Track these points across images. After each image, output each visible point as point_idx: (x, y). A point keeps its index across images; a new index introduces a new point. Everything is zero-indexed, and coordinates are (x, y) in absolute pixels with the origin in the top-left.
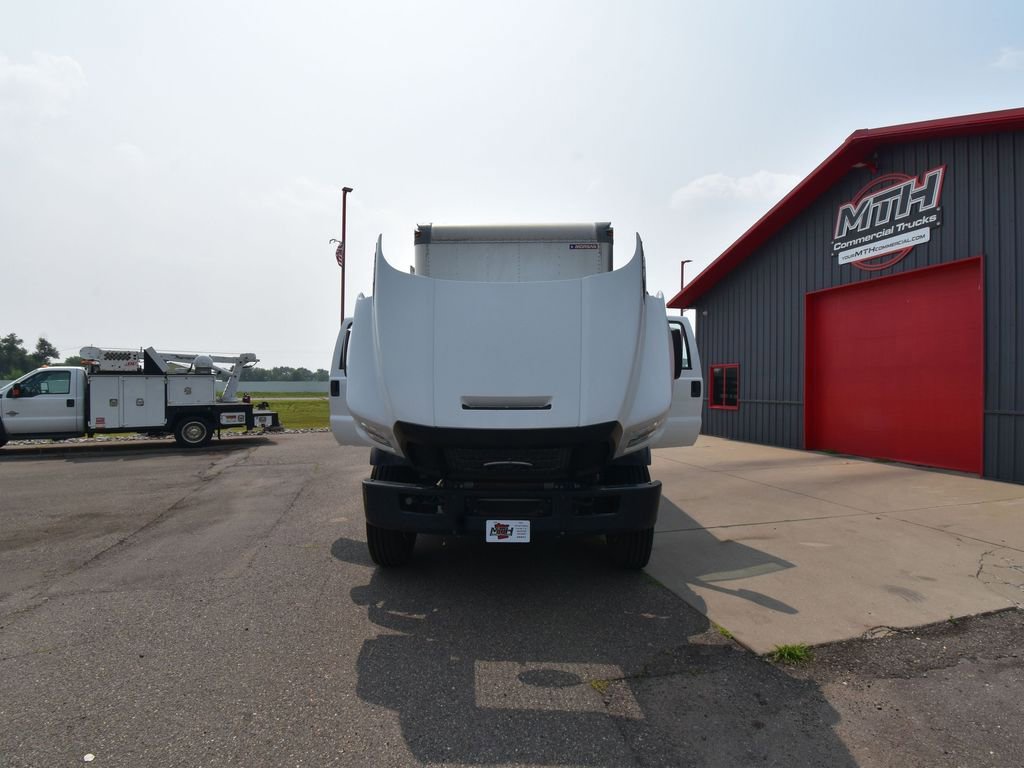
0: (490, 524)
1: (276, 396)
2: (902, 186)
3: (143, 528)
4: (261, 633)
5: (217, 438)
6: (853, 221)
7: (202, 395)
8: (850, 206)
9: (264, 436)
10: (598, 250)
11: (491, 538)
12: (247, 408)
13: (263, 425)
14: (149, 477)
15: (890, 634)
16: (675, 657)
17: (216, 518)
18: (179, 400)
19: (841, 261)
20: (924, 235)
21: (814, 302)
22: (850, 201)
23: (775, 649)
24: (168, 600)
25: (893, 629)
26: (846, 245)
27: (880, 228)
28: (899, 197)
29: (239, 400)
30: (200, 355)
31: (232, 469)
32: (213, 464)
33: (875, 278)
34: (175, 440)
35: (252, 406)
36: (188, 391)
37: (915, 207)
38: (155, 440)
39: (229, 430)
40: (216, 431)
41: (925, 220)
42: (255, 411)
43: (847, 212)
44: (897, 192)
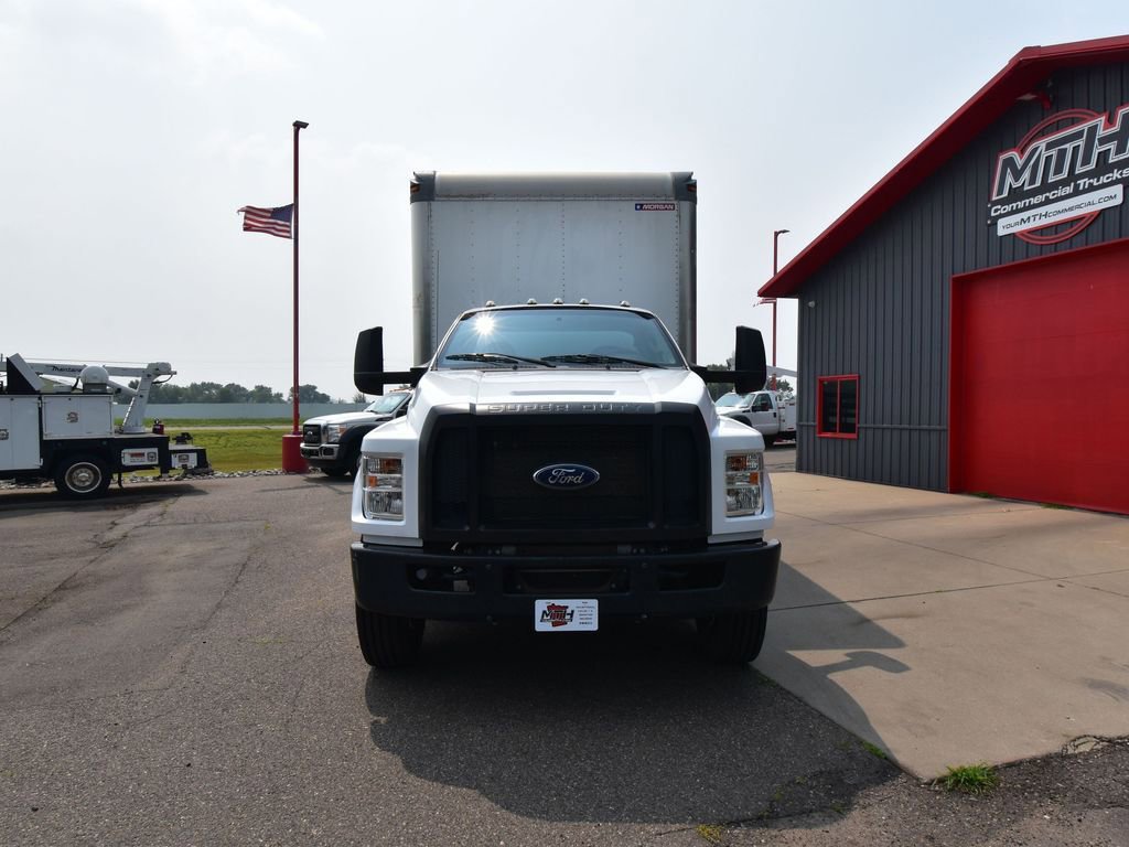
0: (541, 605)
1: (202, 425)
2: (1085, 126)
3: (18, 618)
4: (210, 769)
5: (117, 486)
6: (1017, 175)
7: (96, 423)
8: (1014, 154)
9: (186, 481)
10: (675, 212)
11: (542, 626)
12: (160, 442)
13: (184, 467)
14: (21, 544)
15: (1099, 747)
16: (811, 788)
17: (126, 602)
18: (59, 430)
19: (1001, 232)
20: (1116, 195)
21: (964, 288)
22: (1014, 147)
23: (946, 772)
24: (67, 724)
25: (1101, 739)
26: (1008, 208)
27: (1056, 185)
28: (1081, 143)
29: (148, 431)
30: (89, 365)
31: (144, 530)
32: (114, 524)
33: (1048, 254)
34: (55, 489)
35: (167, 440)
36: (73, 418)
37: (1104, 155)
38: (25, 490)
39: (134, 473)
40: (116, 476)
41: (1116, 175)
42: (173, 446)
43: (1010, 162)
44: (1079, 135)
